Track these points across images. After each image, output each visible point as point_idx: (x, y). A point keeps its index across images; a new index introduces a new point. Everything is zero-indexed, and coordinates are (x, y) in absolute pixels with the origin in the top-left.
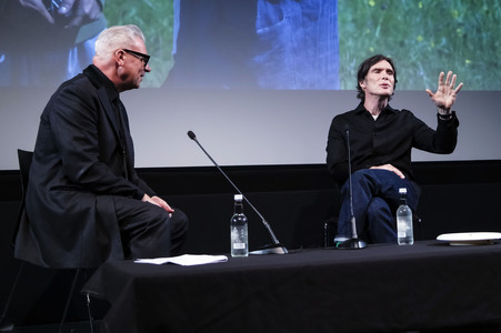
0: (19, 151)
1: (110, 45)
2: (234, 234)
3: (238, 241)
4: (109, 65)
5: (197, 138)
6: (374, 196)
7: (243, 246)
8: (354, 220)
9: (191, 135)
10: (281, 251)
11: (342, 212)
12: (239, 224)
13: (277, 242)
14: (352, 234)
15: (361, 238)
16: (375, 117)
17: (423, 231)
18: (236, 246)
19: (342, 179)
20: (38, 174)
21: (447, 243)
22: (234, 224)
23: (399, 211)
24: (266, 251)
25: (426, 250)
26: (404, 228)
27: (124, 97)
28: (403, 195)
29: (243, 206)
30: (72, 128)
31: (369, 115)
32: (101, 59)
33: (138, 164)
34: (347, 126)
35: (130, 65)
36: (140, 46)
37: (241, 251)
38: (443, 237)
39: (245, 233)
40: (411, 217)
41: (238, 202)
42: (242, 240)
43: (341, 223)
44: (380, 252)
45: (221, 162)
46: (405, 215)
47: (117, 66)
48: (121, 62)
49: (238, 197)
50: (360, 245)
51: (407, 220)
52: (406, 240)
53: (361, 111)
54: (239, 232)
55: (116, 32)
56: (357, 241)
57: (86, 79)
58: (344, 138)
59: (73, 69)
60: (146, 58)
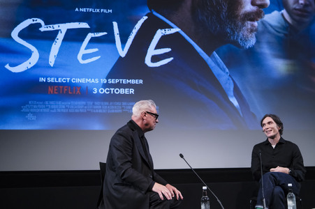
0: (100, 163)
1: (140, 109)
2: (203, 207)
4: (139, 119)
6: (276, 185)
9: (182, 156)
12: (205, 201)
19: (258, 178)
22: (203, 202)
23: (288, 196)
27: (147, 135)
28: (290, 187)
32: (136, 117)
34: (260, 151)
35: (149, 119)
36: (154, 110)
39: (208, 206)
40: (295, 199)
41: (205, 190)
46: (291, 198)
47: (143, 119)
48: (145, 118)
49: (204, 188)
51: (293, 201)
54: (205, 206)
55: (143, 103)
57: (128, 127)
58: (258, 156)
60: (156, 116)
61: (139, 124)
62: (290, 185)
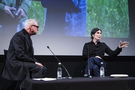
0: (4, 50)
1: (29, 24)
2: (58, 73)
3: (59, 75)
4: (29, 29)
5: (49, 48)
6: (95, 64)
7: (60, 76)
8: (89, 70)
9: (48, 47)
10: (70, 78)
11: (86, 68)
12: (60, 70)
13: (69, 75)
14: (88, 74)
15: (91, 75)
16: (96, 44)
17: (107, 74)
18: (59, 76)
20: (9, 56)
21: (113, 77)
22: (58, 70)
23: (101, 68)
24: (66, 78)
25: (107, 79)
26: (102, 73)
28: (102, 64)
29: (61, 66)
30: (18, 45)
31: (94, 43)
32: (27, 27)
33: (35, 54)
34: (88, 46)
35: (34, 29)
36: (36, 24)
37: (60, 77)
38: (112, 75)
39: (61, 73)
40: (104, 70)
41: (60, 65)
42: (60, 75)
43: (86, 71)
44: (96, 79)
45: (56, 54)
46: (102, 69)
47: (31, 29)
48: (32, 28)
49: (60, 63)
50: (91, 77)
51: (103, 71)
52: (102, 76)
53: (92, 42)
54: (60, 72)
55: (30, 21)
56: (90, 76)
57: (22, 32)
59: (19, 30)
60: (38, 27)
61: (28, 31)
62: (102, 63)
